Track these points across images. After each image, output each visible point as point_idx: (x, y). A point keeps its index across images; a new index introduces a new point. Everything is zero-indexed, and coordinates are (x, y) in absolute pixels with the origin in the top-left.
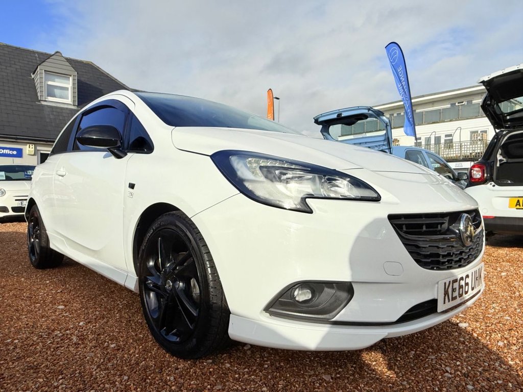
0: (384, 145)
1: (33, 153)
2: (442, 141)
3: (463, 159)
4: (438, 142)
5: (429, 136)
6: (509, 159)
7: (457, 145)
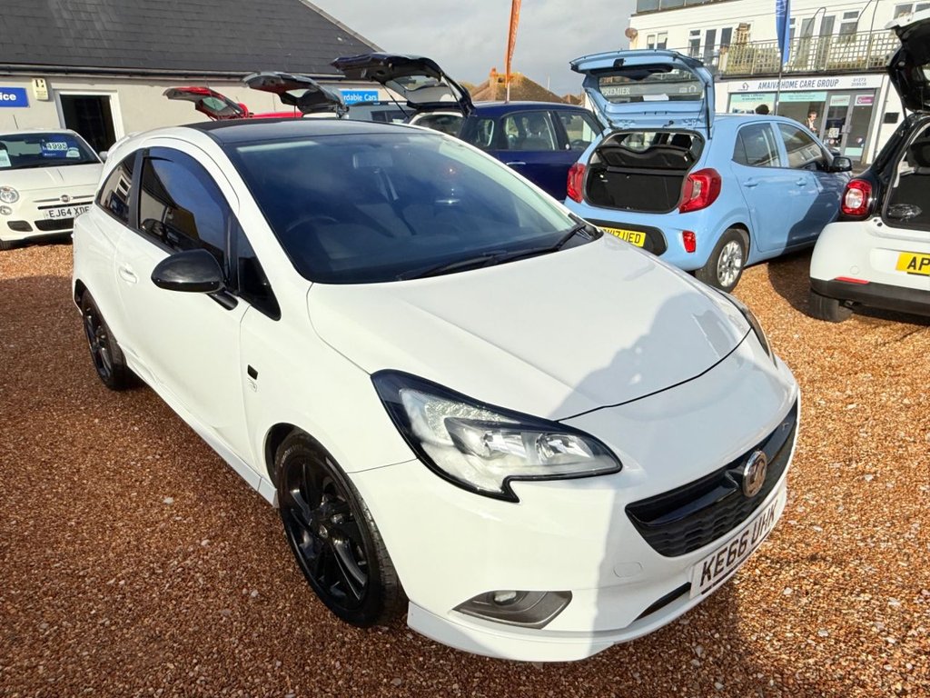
0: (698, 120)
1: (46, 97)
2: (837, 29)
3: (869, 69)
4: (827, 31)
5: (812, 16)
6: (921, 168)
7: (864, 38)
